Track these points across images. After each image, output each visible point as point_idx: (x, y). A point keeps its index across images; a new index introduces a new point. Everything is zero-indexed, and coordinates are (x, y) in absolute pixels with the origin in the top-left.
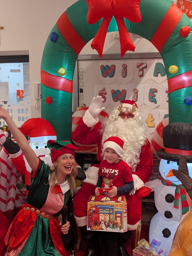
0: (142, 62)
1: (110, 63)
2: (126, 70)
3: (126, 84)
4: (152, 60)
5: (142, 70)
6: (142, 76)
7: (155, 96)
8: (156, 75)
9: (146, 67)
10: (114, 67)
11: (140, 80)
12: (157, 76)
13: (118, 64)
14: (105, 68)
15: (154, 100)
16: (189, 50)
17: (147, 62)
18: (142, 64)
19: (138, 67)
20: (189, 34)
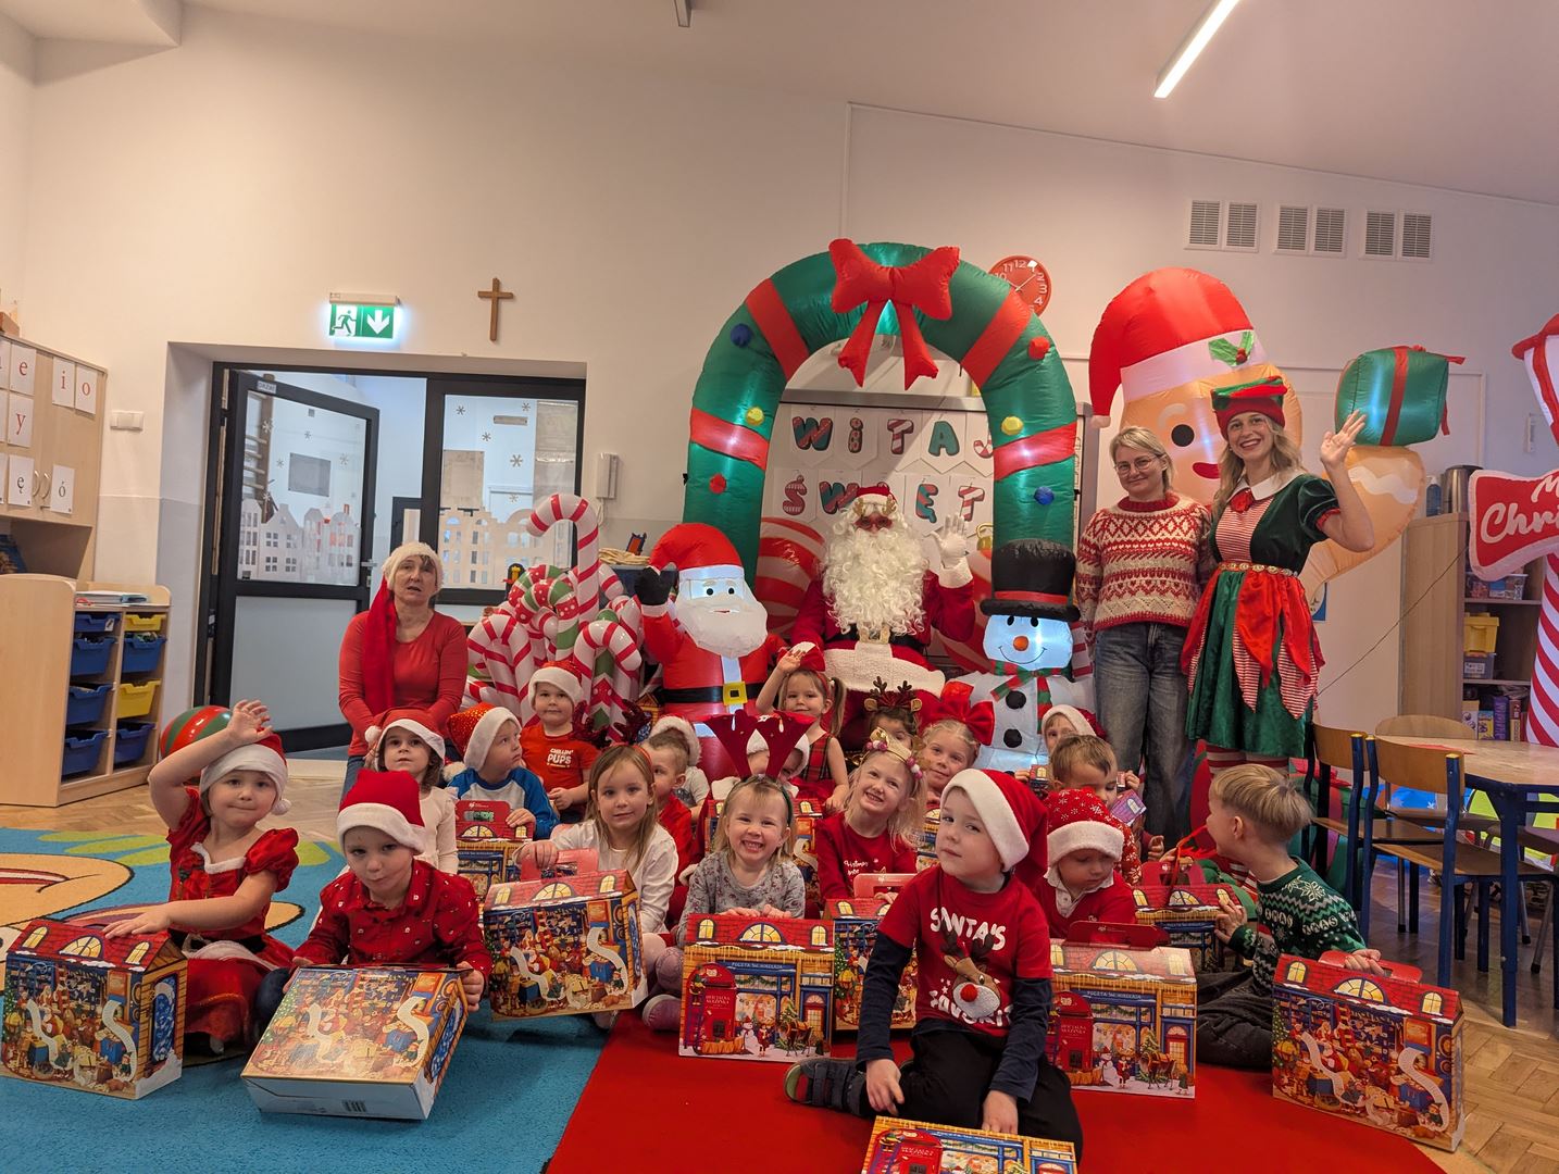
0: (902, 417)
1: (819, 414)
2: (861, 433)
3: (858, 469)
4: (926, 415)
5: (901, 435)
6: (900, 451)
7: (932, 504)
8: (935, 451)
9: (910, 431)
10: (830, 424)
11: (896, 463)
12: (938, 454)
13: (841, 419)
14: (804, 425)
15: (930, 514)
16: (1045, 388)
17: (916, 417)
18: (900, 422)
19: (890, 428)
20: (1047, 355)
